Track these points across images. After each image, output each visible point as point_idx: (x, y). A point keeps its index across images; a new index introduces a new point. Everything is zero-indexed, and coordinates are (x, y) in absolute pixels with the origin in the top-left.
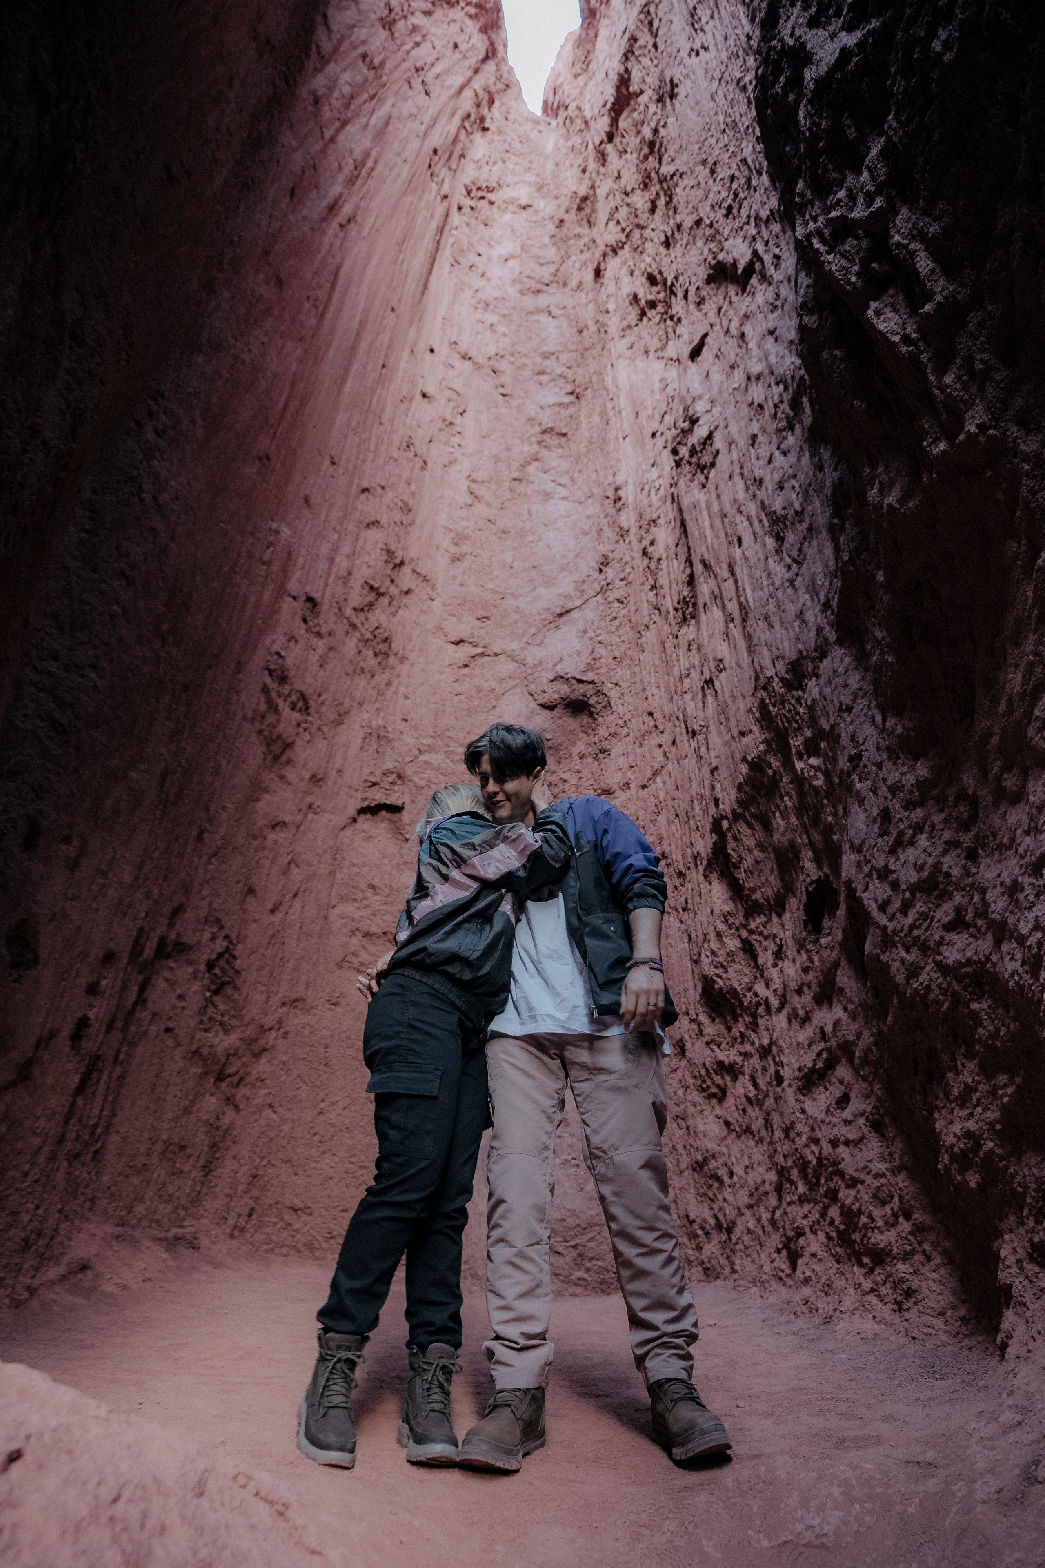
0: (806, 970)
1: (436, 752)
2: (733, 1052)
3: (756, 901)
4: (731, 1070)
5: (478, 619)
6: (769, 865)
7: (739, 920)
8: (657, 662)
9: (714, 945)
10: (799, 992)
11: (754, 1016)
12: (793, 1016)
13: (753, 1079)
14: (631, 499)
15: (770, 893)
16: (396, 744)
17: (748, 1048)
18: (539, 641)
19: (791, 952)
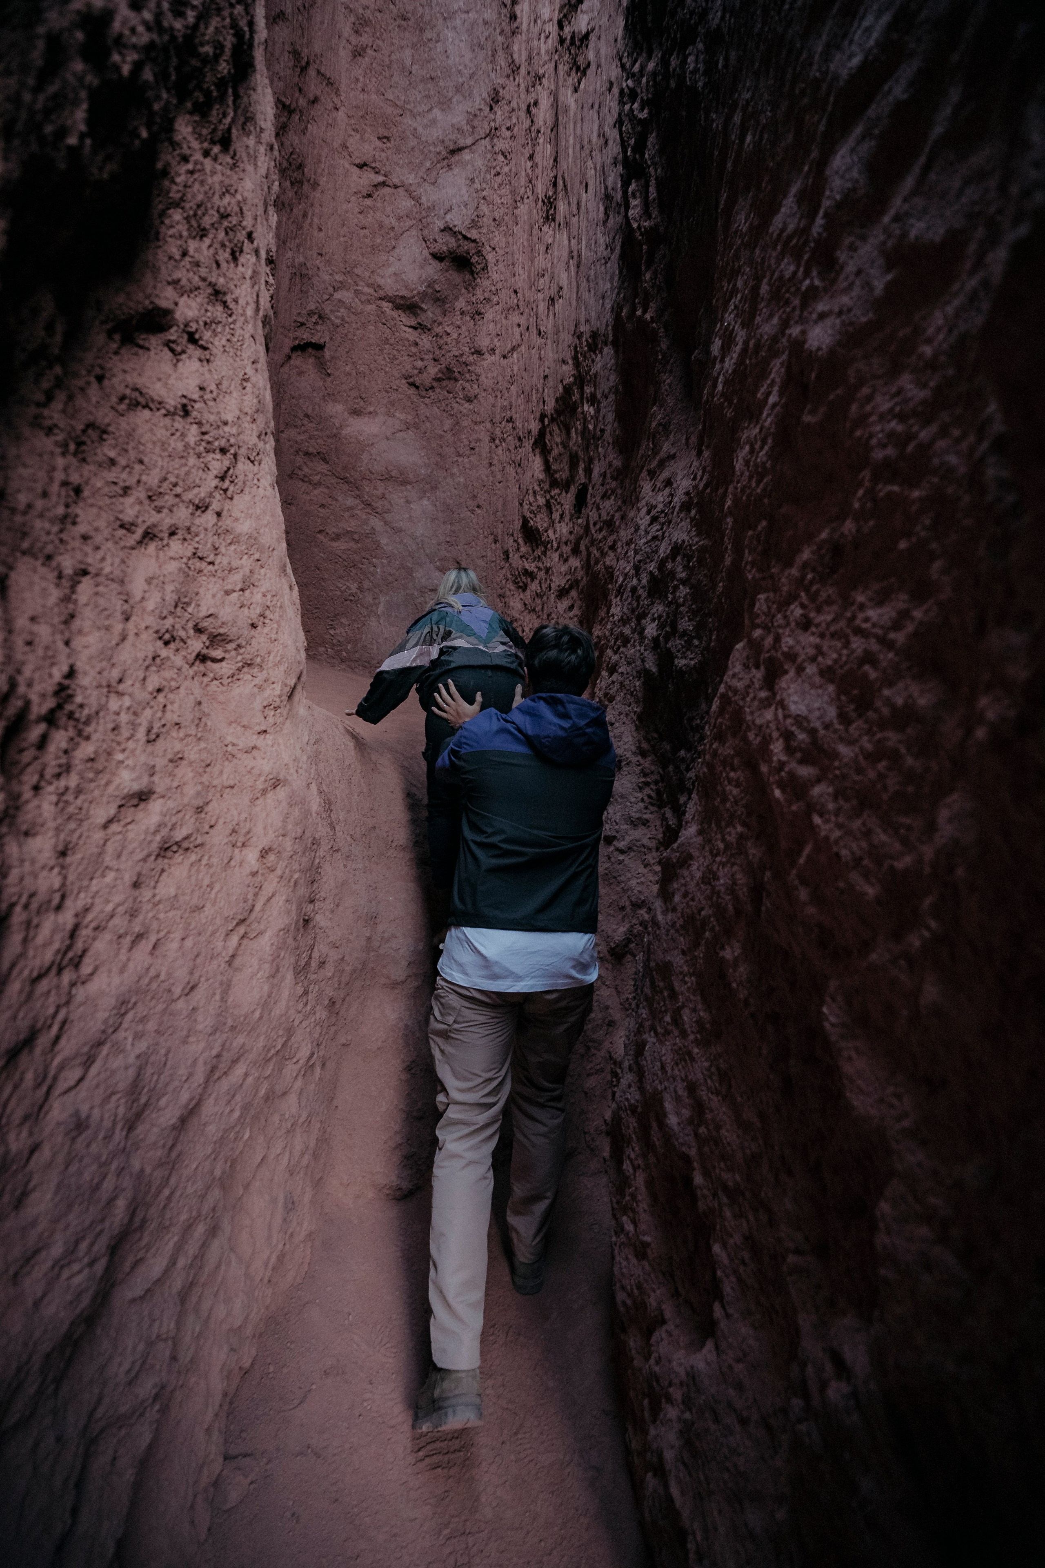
0: (571, 533)
1: (348, 290)
2: (533, 565)
3: (556, 479)
4: (531, 575)
5: (379, 138)
6: (566, 459)
7: (546, 487)
8: (525, 243)
9: (532, 499)
10: (566, 543)
11: (546, 548)
12: (561, 556)
13: (540, 583)
14: (524, 26)
15: (564, 477)
16: (315, 280)
17: (541, 565)
18: (433, 181)
19: (567, 519)
